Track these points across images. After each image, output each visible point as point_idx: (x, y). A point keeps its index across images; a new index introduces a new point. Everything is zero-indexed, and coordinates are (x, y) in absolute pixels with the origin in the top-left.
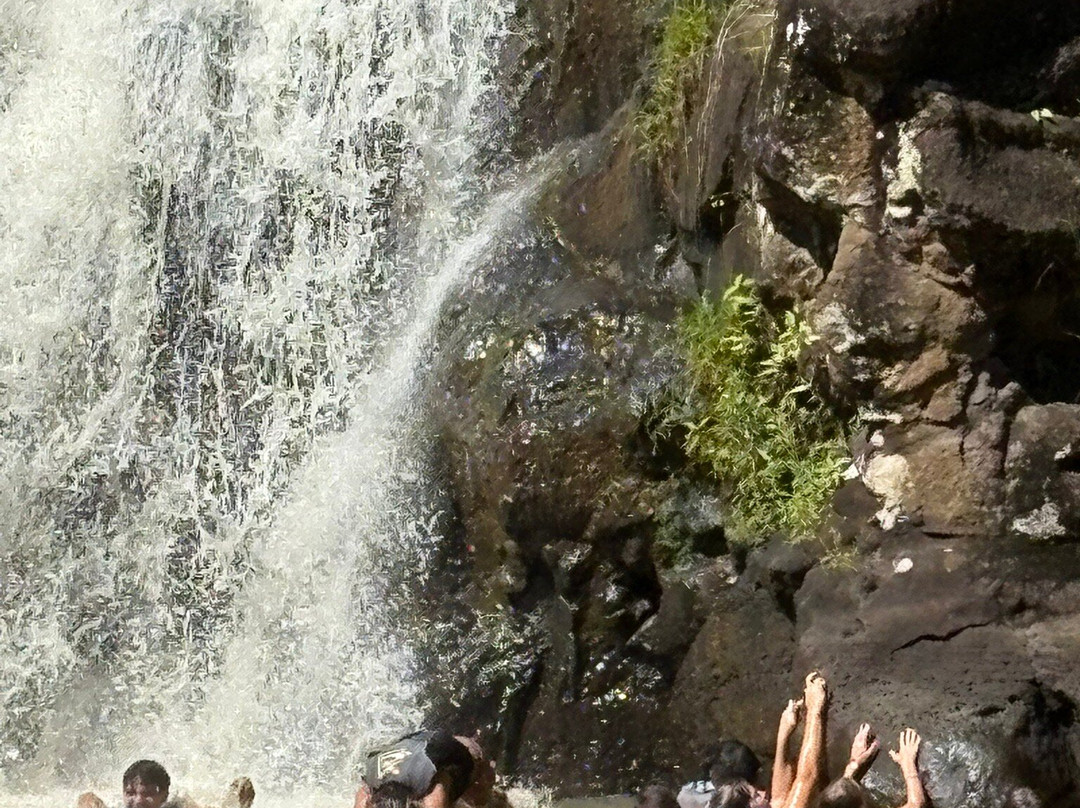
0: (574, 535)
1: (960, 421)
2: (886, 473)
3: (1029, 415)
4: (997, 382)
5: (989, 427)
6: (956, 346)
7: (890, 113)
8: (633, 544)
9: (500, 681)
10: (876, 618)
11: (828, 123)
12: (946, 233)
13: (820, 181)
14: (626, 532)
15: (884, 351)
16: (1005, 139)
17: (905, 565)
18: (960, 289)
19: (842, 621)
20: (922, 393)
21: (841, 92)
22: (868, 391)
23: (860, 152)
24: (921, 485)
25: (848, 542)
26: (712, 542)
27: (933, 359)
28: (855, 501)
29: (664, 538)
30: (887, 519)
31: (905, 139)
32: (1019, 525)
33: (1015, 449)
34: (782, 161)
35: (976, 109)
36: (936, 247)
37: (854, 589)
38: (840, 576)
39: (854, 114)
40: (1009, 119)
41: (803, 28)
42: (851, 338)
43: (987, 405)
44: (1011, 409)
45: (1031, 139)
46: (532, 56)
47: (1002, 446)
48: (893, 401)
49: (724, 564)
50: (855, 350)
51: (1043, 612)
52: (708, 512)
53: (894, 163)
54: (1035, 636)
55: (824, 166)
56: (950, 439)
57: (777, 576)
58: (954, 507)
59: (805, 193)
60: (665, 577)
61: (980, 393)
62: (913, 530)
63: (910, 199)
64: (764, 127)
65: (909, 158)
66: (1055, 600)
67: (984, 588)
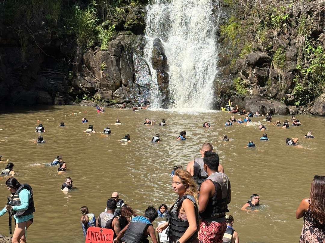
0: (225, 93)
1: (256, 88)
2: (251, 91)
3: (261, 88)
4: (259, 85)
5: (258, 88)
6: (256, 83)
7: (253, 68)
8: (229, 94)
9: (219, 102)
10: (251, 100)
11: (249, 68)
12: (257, 76)
13: (248, 72)
14: (229, 93)
15: (252, 83)
16: (260, 70)
17: (253, 97)
18: (257, 79)
19: (249, 100)
20: (254, 86)
21: (250, 66)
22: (250, 86)
23: (251, 70)
24: (254, 92)
25: (248, 95)
26: (235, 94)
27: (255, 84)
28: (249, 93)
29: (232, 94)
30: (251, 94)
31: (254, 69)
32: (260, 95)
33: (260, 90)
34: (246, 70)
35: (259, 68)
36: (256, 77)
37: (249, 98)
38: (248, 97)
39: (251, 68)
40: (260, 68)
41: (248, 62)
42: (250, 82)
43: (258, 87)
44: (260, 87)
45: (261, 70)
46: (219, 61)
47: (259, 90)
48: (252, 86)
49: (236, 96)
50: (250, 83)
51: (262, 101)
52: (235, 92)
53: (253, 71)
54: (262, 102)
55: (249, 71)
56: (256, 89)
57: (243, 97)
58: (256, 93)
59: (247, 73)
60: (231, 96)
61: (258, 86)
62: (253, 95)
63: (255, 73)
64: (244, 68)
65: (255, 71)
66: (262, 100)
67: (258, 99)
